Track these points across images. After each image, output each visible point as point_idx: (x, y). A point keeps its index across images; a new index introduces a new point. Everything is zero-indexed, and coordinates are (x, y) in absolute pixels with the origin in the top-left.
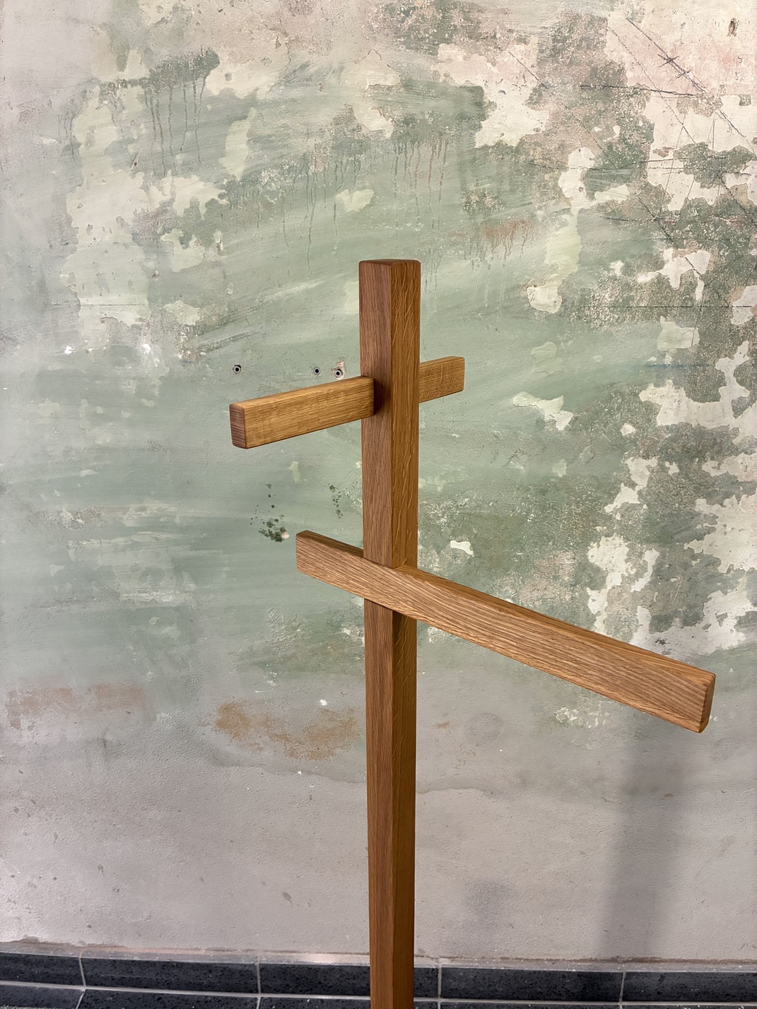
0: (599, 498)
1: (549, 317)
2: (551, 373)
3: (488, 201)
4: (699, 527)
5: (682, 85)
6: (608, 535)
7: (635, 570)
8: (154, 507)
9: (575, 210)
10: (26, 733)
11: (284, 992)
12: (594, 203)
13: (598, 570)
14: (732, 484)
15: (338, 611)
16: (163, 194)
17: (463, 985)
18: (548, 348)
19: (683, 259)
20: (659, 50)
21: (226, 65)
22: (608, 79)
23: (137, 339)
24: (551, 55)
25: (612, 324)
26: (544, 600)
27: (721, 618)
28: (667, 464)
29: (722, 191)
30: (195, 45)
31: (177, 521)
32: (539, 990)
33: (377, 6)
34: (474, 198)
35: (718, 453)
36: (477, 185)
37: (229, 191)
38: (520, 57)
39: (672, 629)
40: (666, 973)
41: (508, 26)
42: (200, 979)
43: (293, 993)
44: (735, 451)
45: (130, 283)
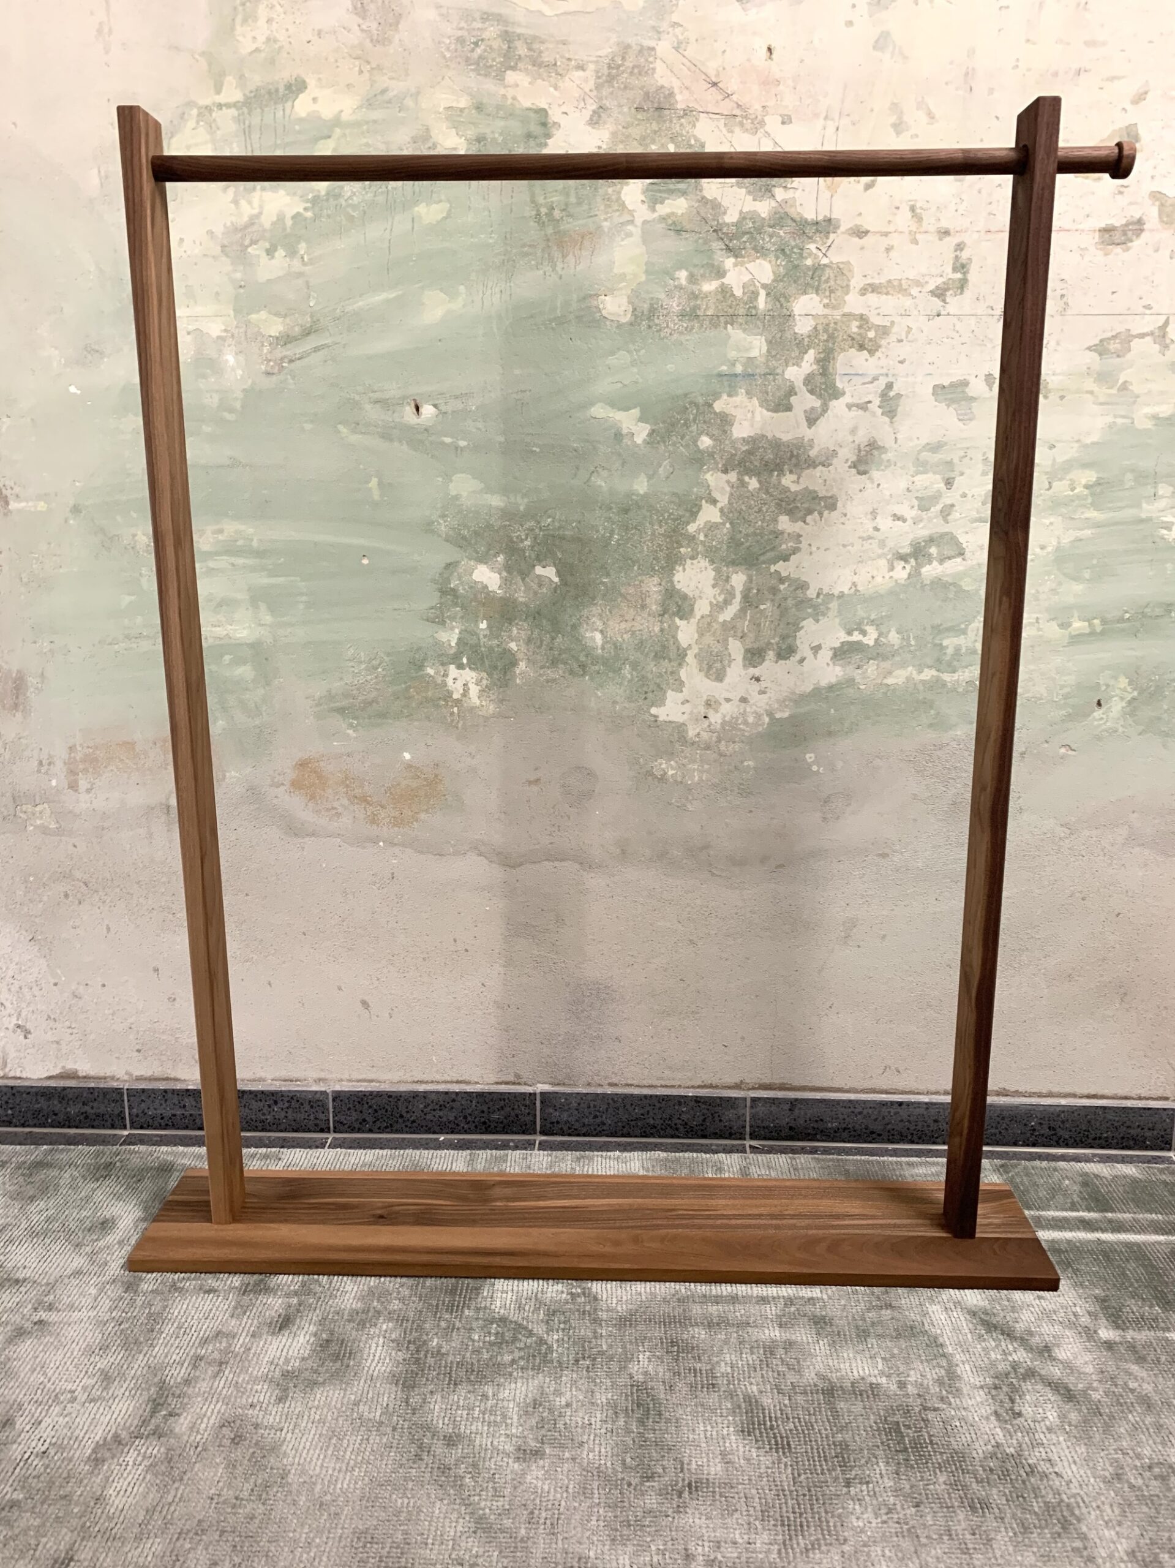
0: (683, 516)
1: (620, 326)
2: (626, 383)
3: (557, 213)
4: (784, 547)
5: (727, 107)
6: (692, 558)
7: (723, 596)
8: (231, 527)
9: (639, 221)
10: (84, 797)
11: (359, 1131)
12: (656, 215)
13: (685, 597)
14: (814, 499)
15: (419, 649)
16: (253, 208)
17: (565, 1116)
18: (622, 358)
19: (743, 269)
20: (704, 77)
21: (313, 89)
22: (659, 103)
23: (221, 351)
24: (607, 81)
25: (681, 333)
26: (633, 633)
27: (816, 649)
28: (747, 478)
29: (773, 204)
30: (284, 74)
31: (255, 544)
32: (652, 1122)
33: (449, 37)
34: (544, 210)
35: (796, 465)
36: (545, 198)
37: (314, 205)
38: (579, 82)
39: (766, 664)
40: (796, 1100)
41: (567, 56)
42: (264, 1114)
43: (371, 1131)
44: (812, 464)
45: (217, 294)
